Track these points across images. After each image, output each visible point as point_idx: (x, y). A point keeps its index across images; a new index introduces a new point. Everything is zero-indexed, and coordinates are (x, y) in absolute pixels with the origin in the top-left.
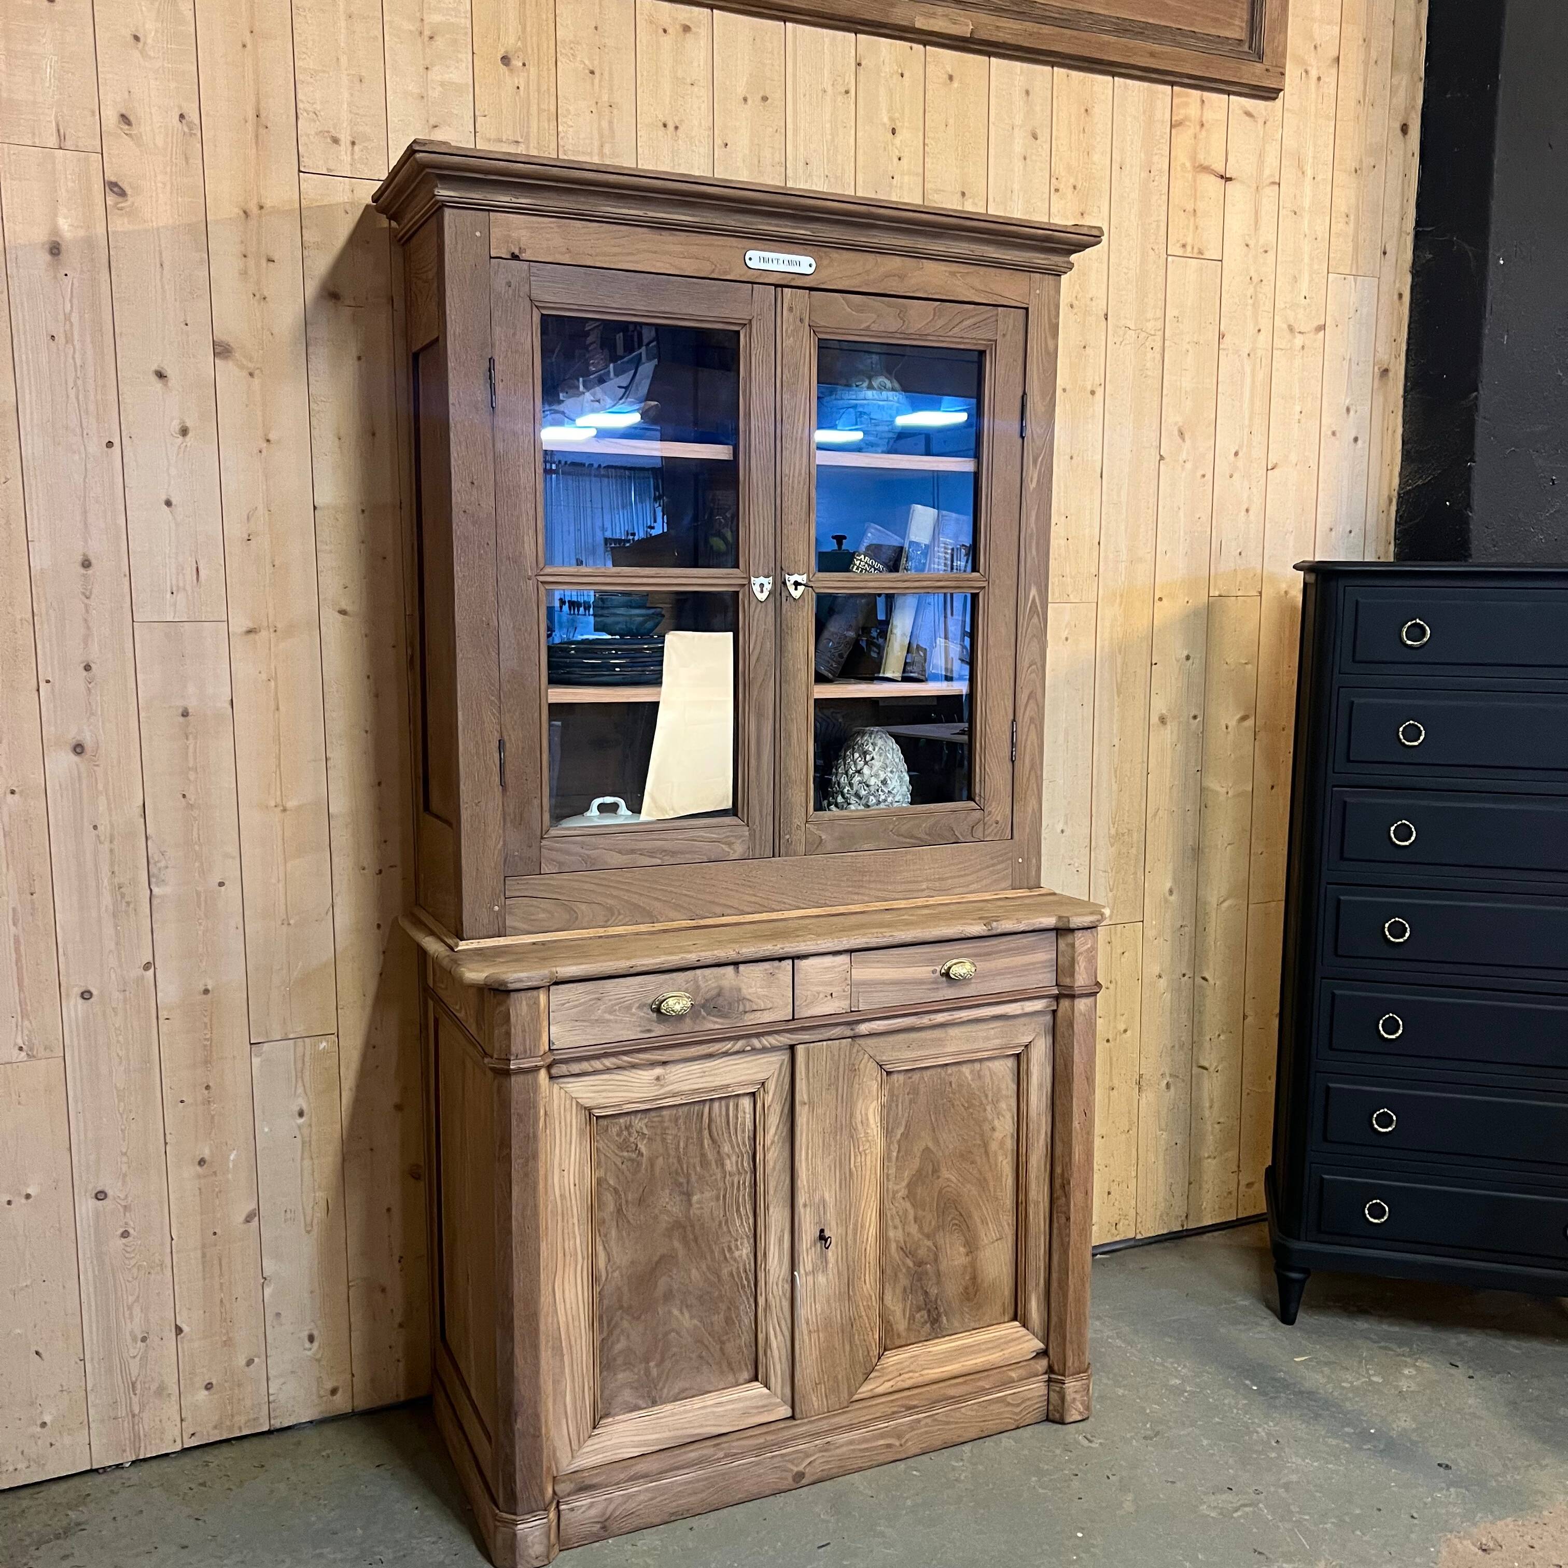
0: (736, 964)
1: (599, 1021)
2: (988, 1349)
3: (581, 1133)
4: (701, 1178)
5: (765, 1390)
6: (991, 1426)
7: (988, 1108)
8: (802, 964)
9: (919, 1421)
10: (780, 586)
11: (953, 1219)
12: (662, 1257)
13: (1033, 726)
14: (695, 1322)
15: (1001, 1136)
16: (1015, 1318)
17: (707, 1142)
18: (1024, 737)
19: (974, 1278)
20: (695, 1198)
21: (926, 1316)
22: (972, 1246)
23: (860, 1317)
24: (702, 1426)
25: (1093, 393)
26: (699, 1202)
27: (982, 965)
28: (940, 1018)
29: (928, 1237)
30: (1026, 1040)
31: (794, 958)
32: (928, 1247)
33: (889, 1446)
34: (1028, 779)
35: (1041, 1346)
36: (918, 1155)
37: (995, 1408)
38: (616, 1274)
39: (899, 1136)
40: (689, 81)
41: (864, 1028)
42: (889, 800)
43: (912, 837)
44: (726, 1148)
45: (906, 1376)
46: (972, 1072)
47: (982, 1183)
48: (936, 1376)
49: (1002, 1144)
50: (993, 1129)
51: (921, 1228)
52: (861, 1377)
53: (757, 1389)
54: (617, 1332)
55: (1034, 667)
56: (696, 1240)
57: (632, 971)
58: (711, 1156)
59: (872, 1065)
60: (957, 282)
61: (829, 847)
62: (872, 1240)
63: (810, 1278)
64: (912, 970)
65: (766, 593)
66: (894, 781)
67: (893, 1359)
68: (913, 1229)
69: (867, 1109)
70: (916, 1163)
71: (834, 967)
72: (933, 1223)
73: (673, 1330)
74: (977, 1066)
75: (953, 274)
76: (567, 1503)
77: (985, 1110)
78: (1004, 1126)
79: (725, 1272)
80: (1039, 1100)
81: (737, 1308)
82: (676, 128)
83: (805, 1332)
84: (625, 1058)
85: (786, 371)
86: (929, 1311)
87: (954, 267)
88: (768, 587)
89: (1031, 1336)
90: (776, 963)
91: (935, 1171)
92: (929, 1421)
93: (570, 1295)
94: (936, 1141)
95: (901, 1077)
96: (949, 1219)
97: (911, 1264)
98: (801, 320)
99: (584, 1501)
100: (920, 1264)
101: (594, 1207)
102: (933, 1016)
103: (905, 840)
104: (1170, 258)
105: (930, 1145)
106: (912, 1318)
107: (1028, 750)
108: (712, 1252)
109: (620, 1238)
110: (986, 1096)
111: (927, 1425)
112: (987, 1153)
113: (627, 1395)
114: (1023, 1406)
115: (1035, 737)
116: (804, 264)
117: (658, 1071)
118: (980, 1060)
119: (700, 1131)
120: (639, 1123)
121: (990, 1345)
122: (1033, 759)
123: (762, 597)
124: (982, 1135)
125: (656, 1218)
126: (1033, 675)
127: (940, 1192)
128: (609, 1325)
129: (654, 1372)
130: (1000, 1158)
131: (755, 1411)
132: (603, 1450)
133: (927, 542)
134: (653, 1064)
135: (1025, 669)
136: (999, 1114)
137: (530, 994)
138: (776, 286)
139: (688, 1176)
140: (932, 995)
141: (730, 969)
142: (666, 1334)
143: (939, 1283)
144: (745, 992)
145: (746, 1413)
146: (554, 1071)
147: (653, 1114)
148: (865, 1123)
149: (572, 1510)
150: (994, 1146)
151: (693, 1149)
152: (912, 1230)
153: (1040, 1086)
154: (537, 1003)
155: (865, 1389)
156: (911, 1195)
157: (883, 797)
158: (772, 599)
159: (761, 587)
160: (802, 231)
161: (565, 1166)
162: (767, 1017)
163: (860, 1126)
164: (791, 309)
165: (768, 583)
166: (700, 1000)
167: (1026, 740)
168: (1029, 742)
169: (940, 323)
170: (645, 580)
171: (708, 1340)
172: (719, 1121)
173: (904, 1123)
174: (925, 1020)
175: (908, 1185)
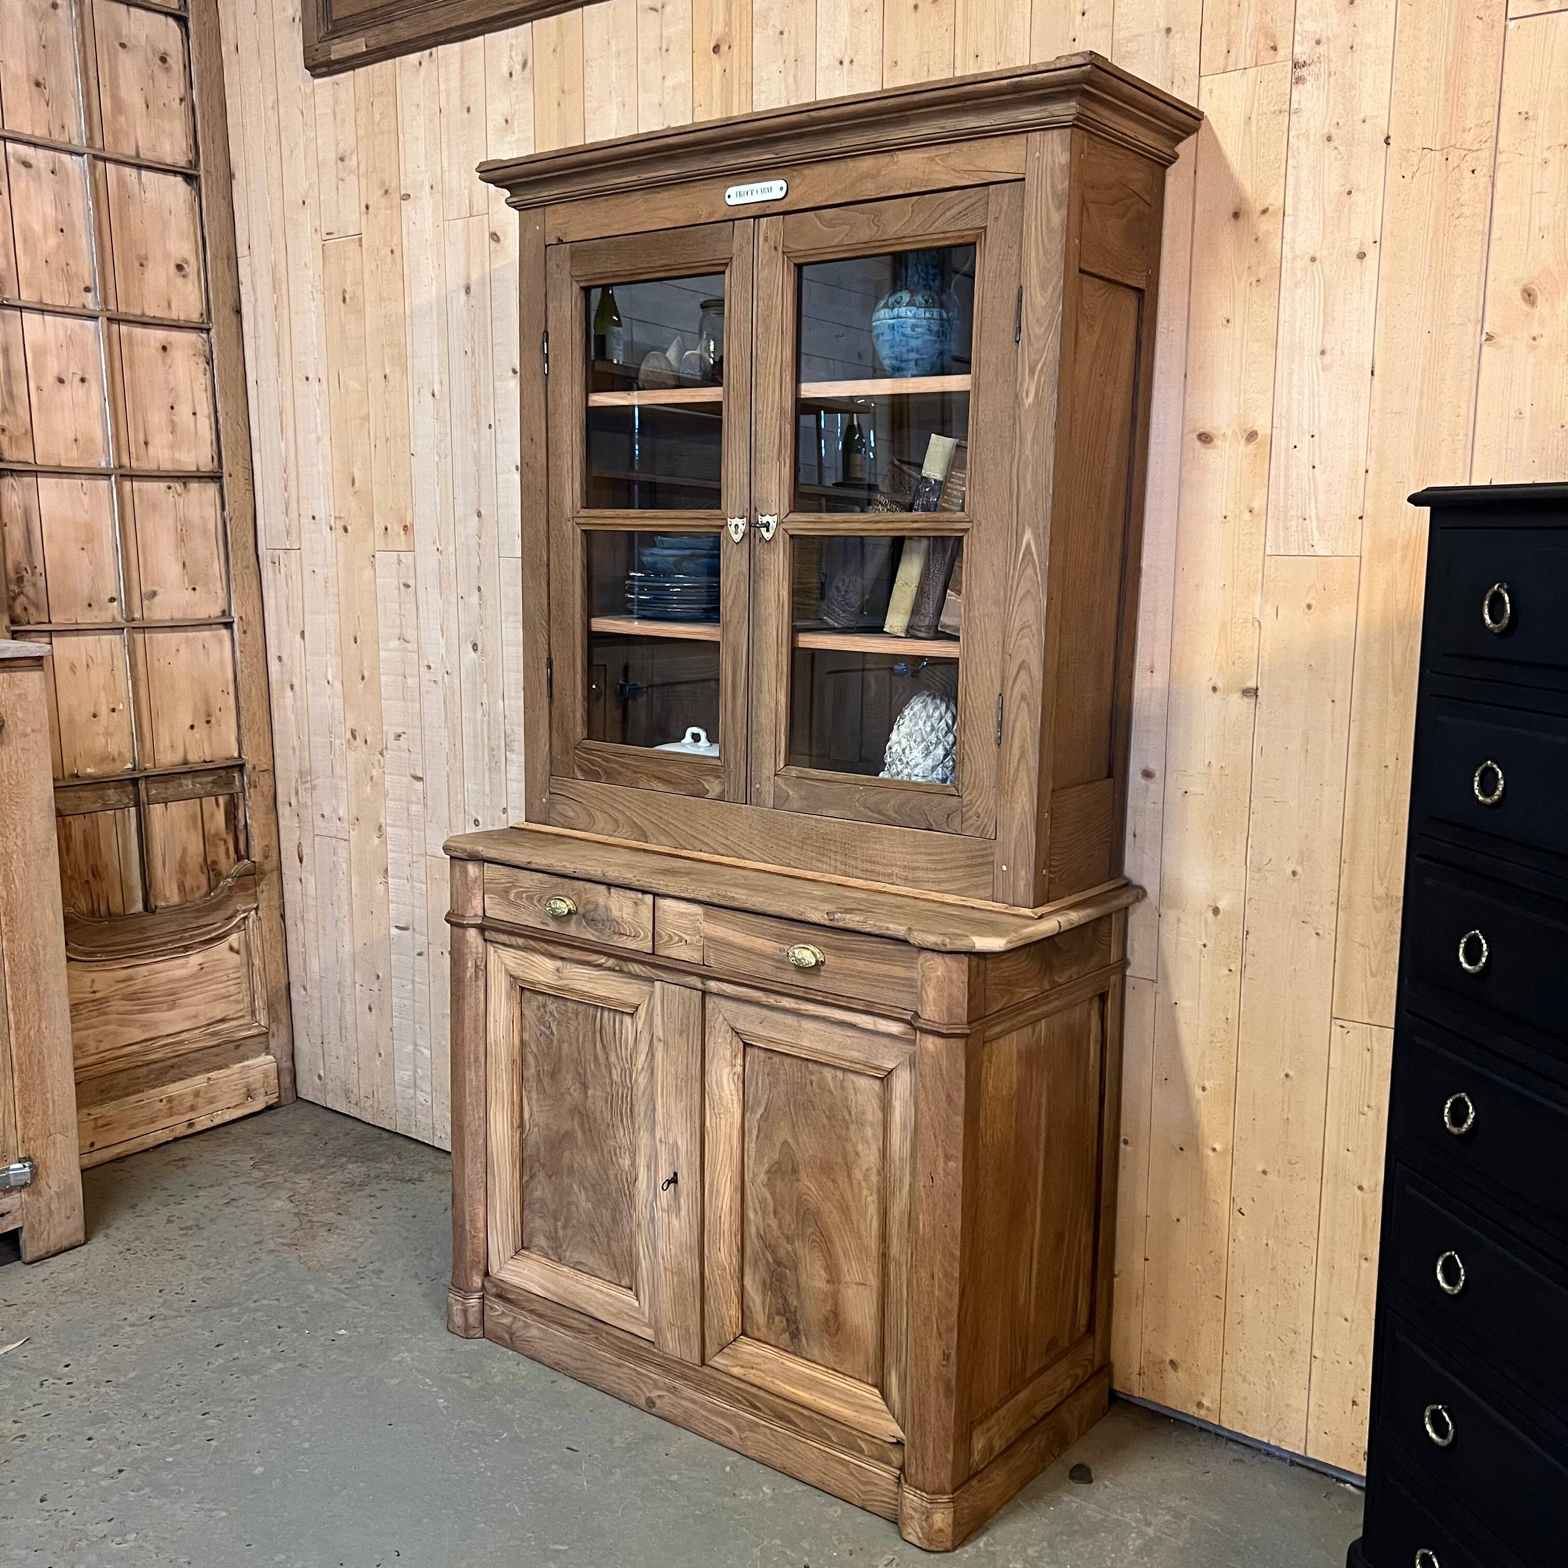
0: (609, 885)
1: (512, 904)
2: (841, 1400)
3: (509, 997)
4: (594, 1076)
5: (636, 1304)
6: (833, 1485)
7: (853, 1127)
8: (662, 903)
9: (758, 1425)
10: (753, 526)
11: (813, 1233)
12: (567, 1133)
13: (1024, 705)
14: (589, 1205)
15: (865, 1167)
16: (875, 1386)
17: (599, 1045)
18: (1012, 717)
19: (835, 1313)
20: (590, 1092)
21: (785, 1323)
22: (834, 1276)
23: (716, 1283)
24: (587, 1303)
25: (1362, 256)
26: (593, 1096)
27: (831, 960)
28: (786, 1003)
29: (789, 1239)
30: (890, 1066)
31: (655, 895)
32: (788, 1252)
33: (730, 1432)
34: (1017, 769)
35: (901, 1434)
36: (778, 1146)
37: (839, 1469)
38: (536, 1129)
39: (758, 1116)
40: (863, 9)
41: (713, 985)
42: (906, 771)
43: (880, 812)
44: (613, 1058)
45: (759, 1373)
46: (834, 1078)
47: (844, 1210)
48: (787, 1393)
49: (866, 1176)
50: (857, 1154)
51: (780, 1227)
52: (715, 1348)
53: (629, 1297)
54: (535, 1181)
55: (1025, 631)
56: (590, 1131)
57: (529, 866)
58: (602, 1060)
59: (725, 1027)
60: (937, 168)
61: (796, 805)
62: (726, 1208)
63: (665, 1215)
64: (760, 941)
65: (740, 535)
66: (915, 753)
67: (747, 1348)
68: (773, 1223)
69: (721, 1071)
70: (776, 1157)
71: (689, 914)
72: (793, 1227)
73: (573, 1203)
74: (839, 1074)
75: (932, 159)
76: (490, 1301)
77: (848, 1128)
78: (869, 1157)
79: (611, 1173)
80: (902, 1142)
81: (621, 1213)
82: (852, 62)
83: (662, 1268)
84: (531, 942)
85: (761, 303)
86: (788, 1320)
87: (933, 151)
88: (742, 528)
89: (891, 1417)
90: (640, 895)
91: (795, 1171)
92: (768, 1431)
93: (499, 1128)
94: (797, 1141)
95: (762, 1054)
96: (810, 1230)
97: (770, 1259)
98: (776, 248)
99: (500, 1307)
100: (779, 1263)
101: (521, 1063)
102: (779, 998)
103: (871, 814)
104: (1512, 24)
105: (790, 1141)
106: (770, 1318)
107: (1016, 734)
108: (602, 1148)
109: (538, 1100)
110: (850, 1114)
111: (765, 1435)
112: (849, 1176)
113: (541, 1241)
114: (869, 1488)
115: (1026, 718)
116: (774, 189)
117: (559, 963)
118: (844, 1070)
119: (594, 1033)
120: (552, 1006)
121: (844, 1398)
122: (1022, 747)
123: (737, 538)
124: (845, 1156)
125: (562, 1095)
126: (1026, 640)
127: (799, 1197)
128: (531, 1170)
129: (561, 1232)
130: (865, 1192)
131: (626, 1317)
132: (517, 1274)
133: (939, 477)
134: (553, 956)
135: (1015, 632)
136: (865, 1140)
137: (461, 863)
138: (755, 217)
139: (585, 1069)
140: (780, 974)
141: (602, 888)
142: (569, 1203)
143: (798, 1296)
144: (616, 913)
145: (618, 1314)
146: (487, 934)
147: (561, 1002)
148: (720, 1086)
149: (491, 1308)
150: (858, 1174)
151: (589, 1046)
152: (771, 1223)
153: (904, 1126)
154: (465, 872)
155: (719, 1361)
156: (770, 1184)
157: (900, 767)
158: (746, 541)
159: (736, 527)
160: (765, 156)
161: (497, 1018)
162: (632, 945)
163: (715, 1087)
164: (766, 239)
165: (742, 524)
166: (581, 910)
167: (1015, 721)
168: (1018, 724)
169: (918, 220)
170: (675, 522)
171: (599, 1229)
172: (608, 1028)
173: (764, 1105)
174: (772, 1000)
175: (768, 1172)
